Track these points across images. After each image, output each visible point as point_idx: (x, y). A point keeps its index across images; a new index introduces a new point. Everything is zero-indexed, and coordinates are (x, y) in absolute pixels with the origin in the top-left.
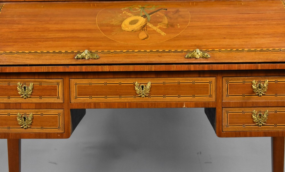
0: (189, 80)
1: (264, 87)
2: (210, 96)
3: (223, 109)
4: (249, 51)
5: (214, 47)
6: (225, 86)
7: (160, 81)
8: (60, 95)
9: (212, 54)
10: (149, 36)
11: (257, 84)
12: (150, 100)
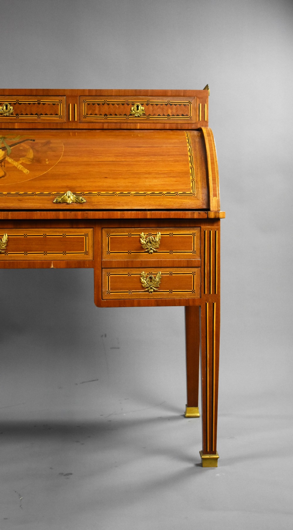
0: (59, 232)
1: (156, 242)
2: (87, 253)
3: (103, 270)
4: (137, 195)
5: (91, 189)
6: (106, 240)
7: (20, 233)
9: (88, 198)
10: (8, 174)
11: (146, 238)
12: (7, 259)
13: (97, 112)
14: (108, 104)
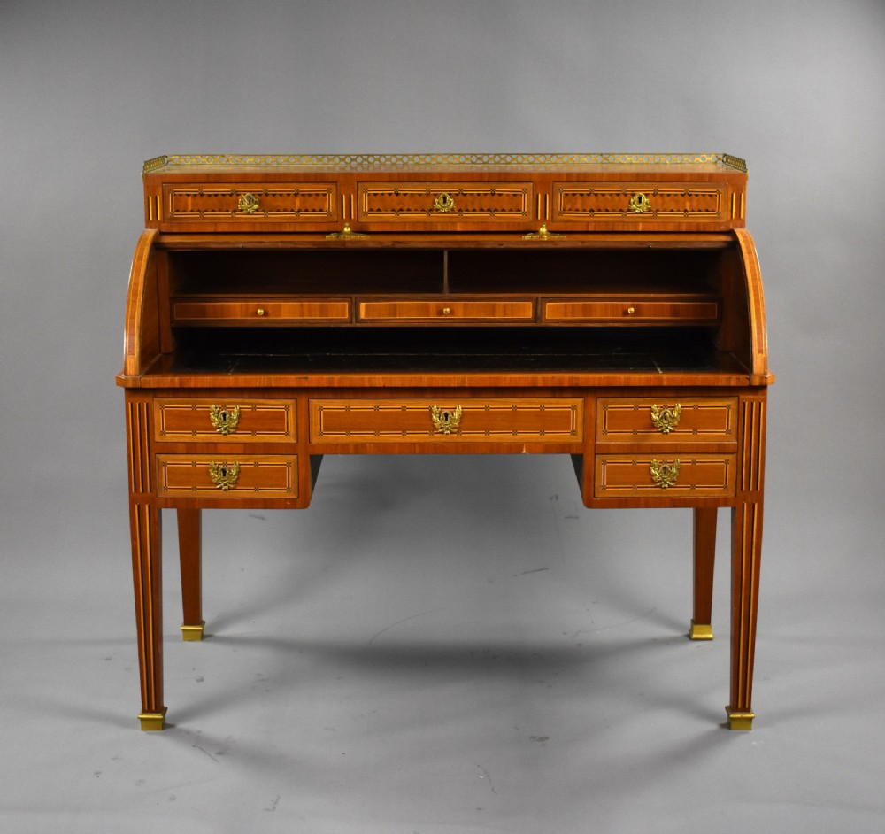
1: (674, 418)
2: (573, 433)
3: (597, 456)
6: (601, 415)
7: (478, 405)
8: (291, 428)
11: (660, 411)
12: (460, 440)
13: (578, 206)
14: (596, 195)
